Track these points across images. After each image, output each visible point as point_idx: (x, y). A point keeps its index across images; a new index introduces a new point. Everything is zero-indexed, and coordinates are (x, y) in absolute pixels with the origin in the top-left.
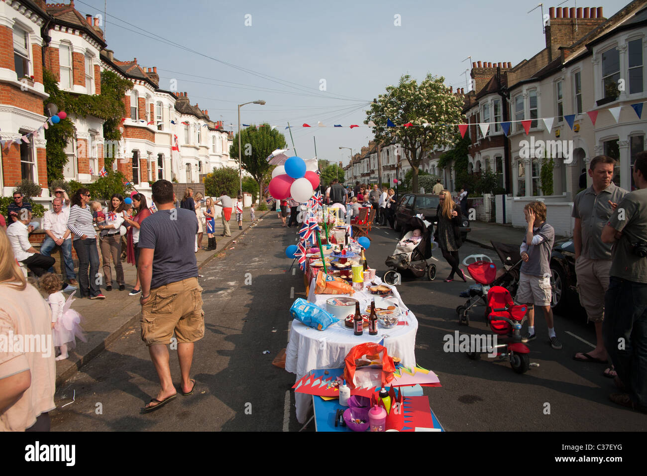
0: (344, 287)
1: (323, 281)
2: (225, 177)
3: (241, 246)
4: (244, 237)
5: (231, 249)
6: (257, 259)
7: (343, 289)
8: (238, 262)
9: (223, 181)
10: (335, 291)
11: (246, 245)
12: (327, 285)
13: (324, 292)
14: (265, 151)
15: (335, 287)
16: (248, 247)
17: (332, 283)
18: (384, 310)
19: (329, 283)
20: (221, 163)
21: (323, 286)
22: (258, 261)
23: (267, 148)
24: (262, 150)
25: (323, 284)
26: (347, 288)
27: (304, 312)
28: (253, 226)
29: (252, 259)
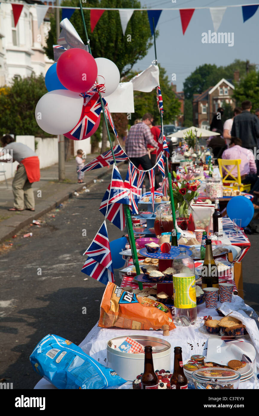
0: (154, 316)
1: (115, 302)
2: (33, 96)
3: (46, 230)
4: (58, 213)
5: (25, 236)
6: (67, 257)
7: (153, 319)
8: (30, 263)
9: (29, 104)
10: (136, 324)
11: (57, 229)
12: (121, 310)
13: (116, 325)
14: (112, 45)
15: (137, 316)
16: (59, 232)
17: (132, 307)
18: (221, 366)
19: (126, 306)
20: (28, 68)
21: (113, 313)
22: (69, 261)
23: (117, 38)
24: (107, 42)
25: (113, 309)
26: (160, 319)
27: (54, 362)
28: (82, 193)
29: (57, 256)
